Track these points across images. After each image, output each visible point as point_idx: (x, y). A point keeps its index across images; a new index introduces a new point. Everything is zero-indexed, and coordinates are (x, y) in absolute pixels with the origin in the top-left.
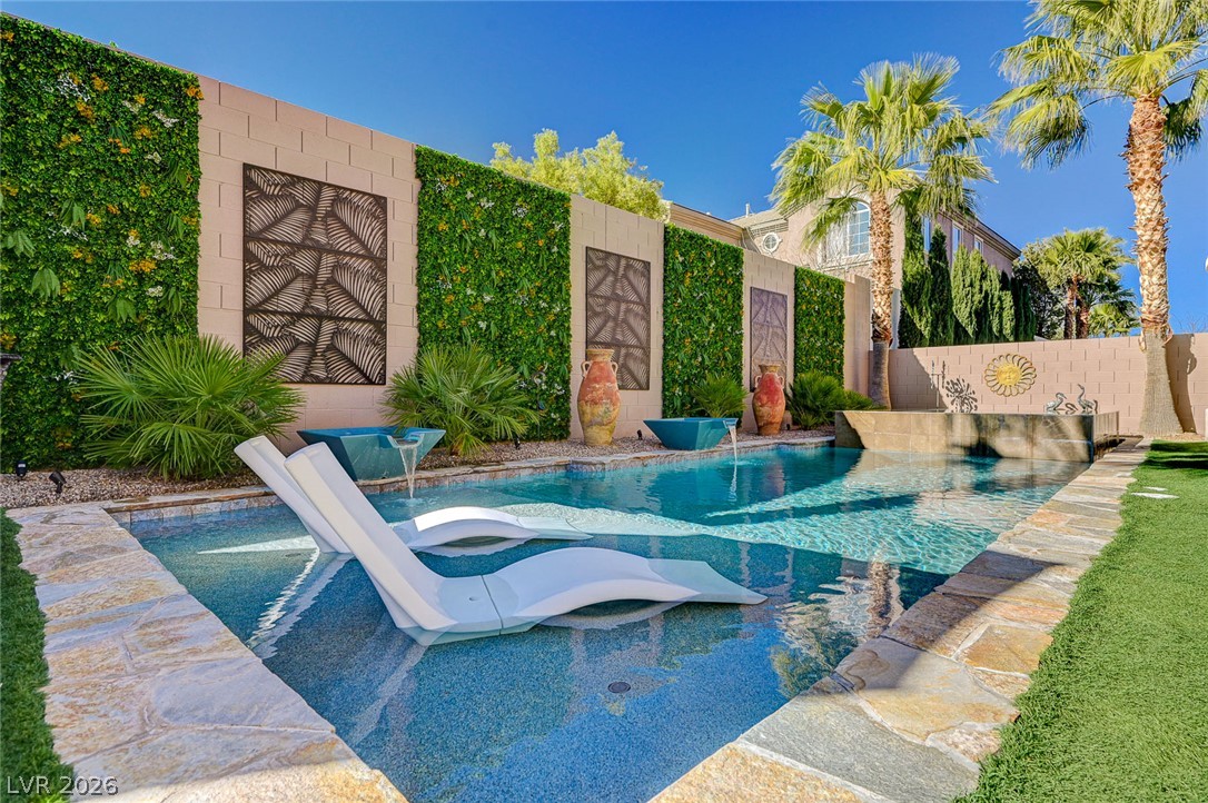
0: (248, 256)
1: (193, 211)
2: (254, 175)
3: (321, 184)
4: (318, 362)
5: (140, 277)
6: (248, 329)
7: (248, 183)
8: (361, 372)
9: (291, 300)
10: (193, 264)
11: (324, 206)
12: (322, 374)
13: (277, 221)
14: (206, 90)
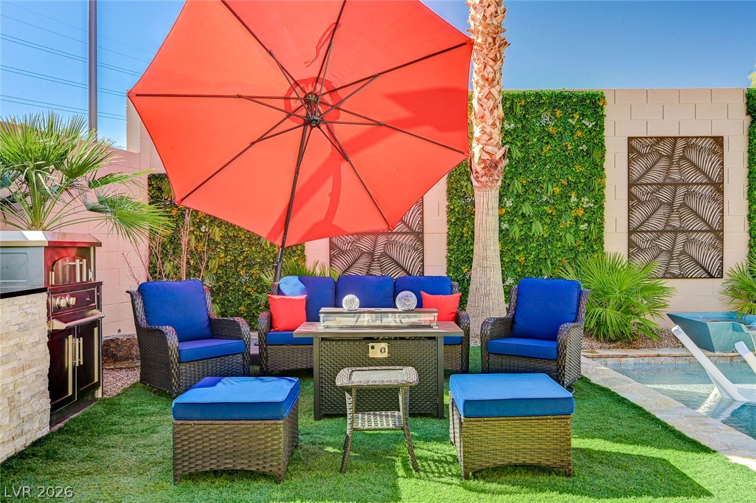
0: (631, 196)
1: (602, 177)
2: (633, 143)
3: (676, 138)
4: (675, 263)
5: (576, 219)
6: (631, 244)
7: (631, 149)
8: (702, 267)
9: (656, 223)
10: (601, 207)
11: (678, 152)
12: (677, 272)
13: (648, 170)
14: (609, 99)
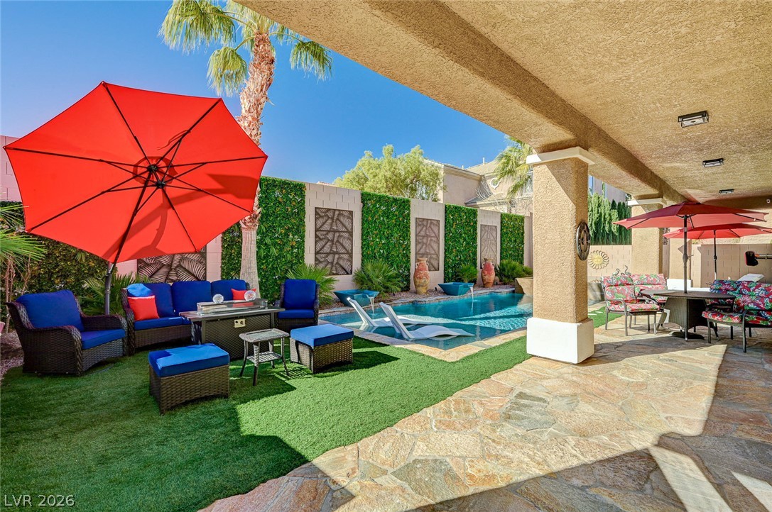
0: (316, 236)
1: (304, 226)
2: (318, 210)
3: (335, 210)
4: (334, 268)
5: (292, 247)
6: (316, 259)
7: (316, 213)
8: (345, 270)
9: (327, 249)
10: (303, 241)
11: (336, 216)
12: (335, 272)
13: (324, 223)
14: (307, 187)
